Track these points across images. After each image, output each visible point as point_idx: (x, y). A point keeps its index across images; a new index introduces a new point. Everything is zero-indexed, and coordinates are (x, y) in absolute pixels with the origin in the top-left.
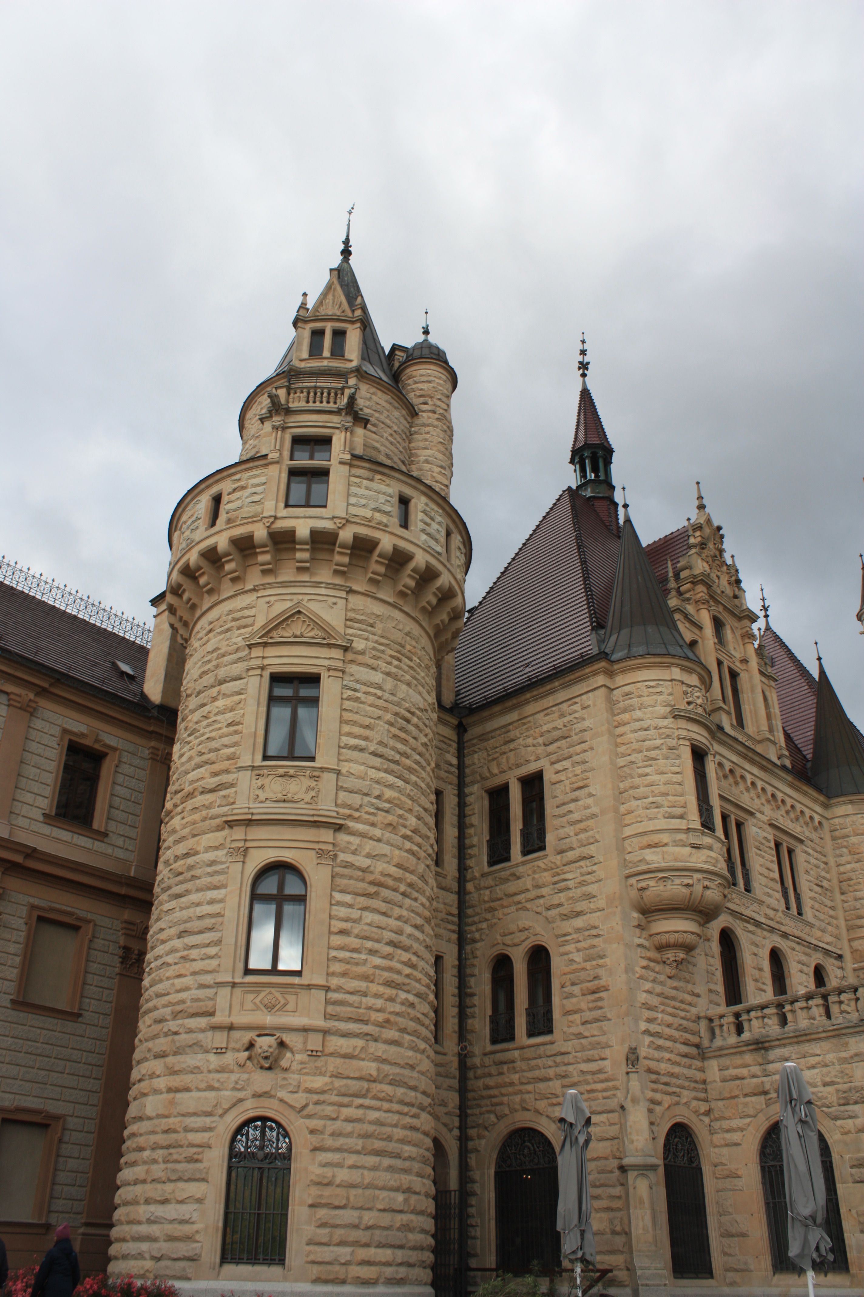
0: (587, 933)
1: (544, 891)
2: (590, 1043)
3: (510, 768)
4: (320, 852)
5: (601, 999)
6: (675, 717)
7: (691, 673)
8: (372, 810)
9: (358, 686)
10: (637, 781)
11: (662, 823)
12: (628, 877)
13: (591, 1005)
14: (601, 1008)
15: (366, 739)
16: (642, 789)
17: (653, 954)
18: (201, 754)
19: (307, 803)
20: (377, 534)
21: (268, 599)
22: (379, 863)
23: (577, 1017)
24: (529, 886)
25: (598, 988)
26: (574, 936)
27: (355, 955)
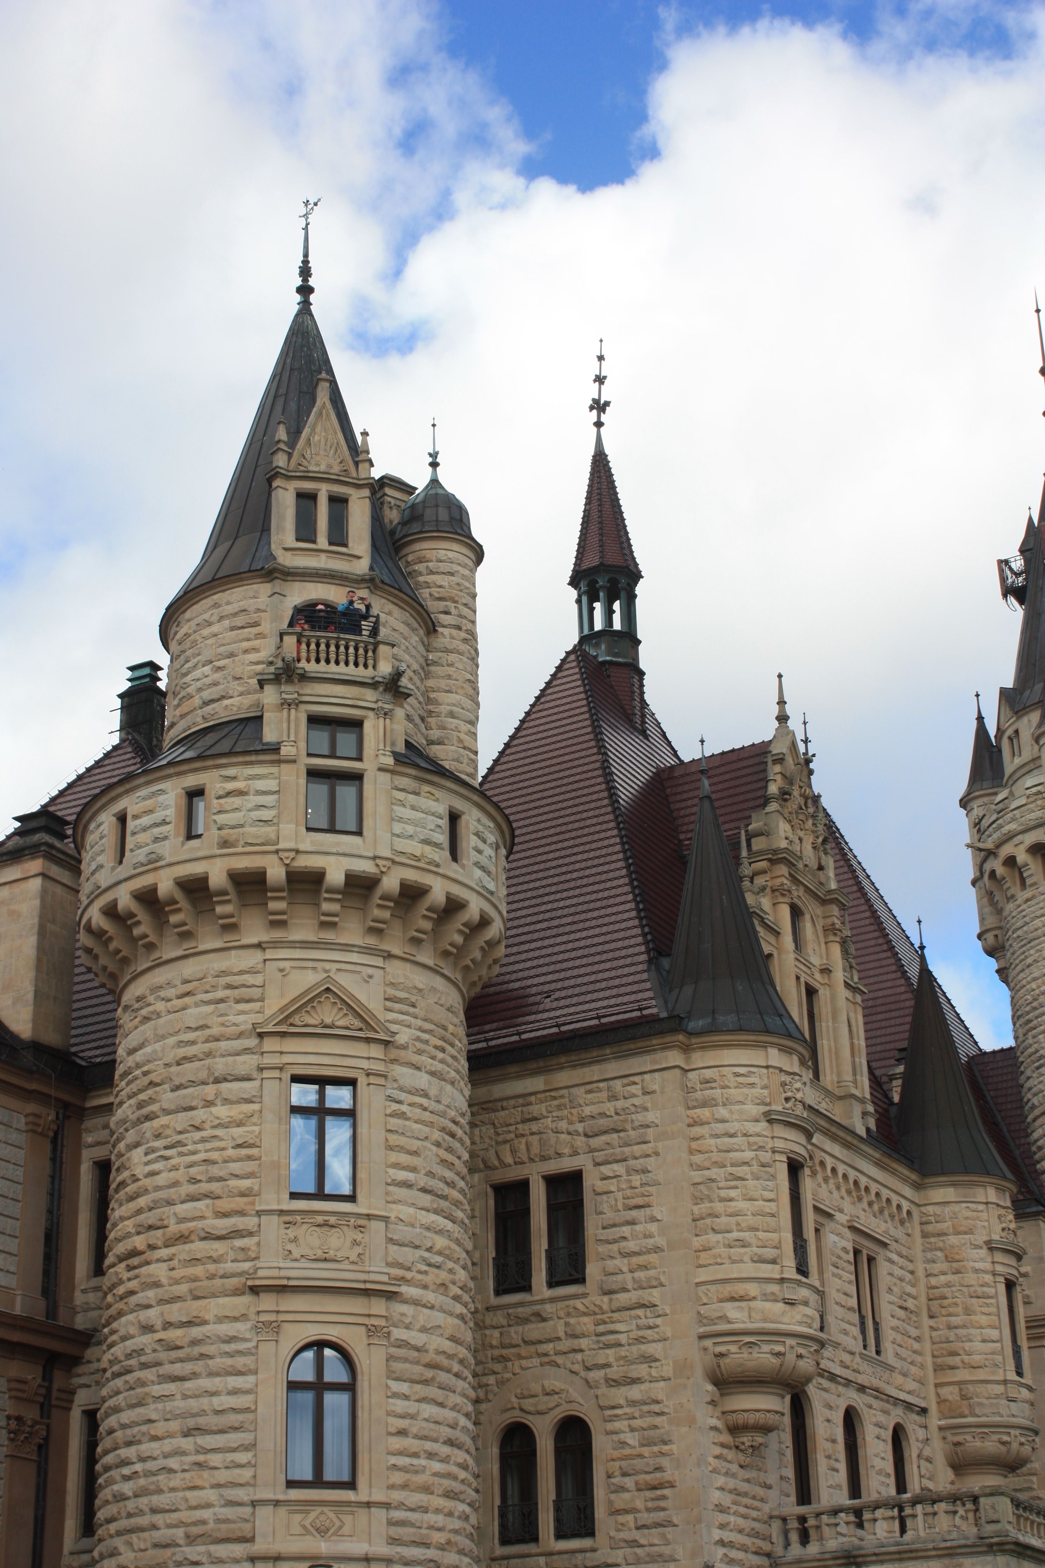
0: (645, 1408)
1: (584, 1343)
2: (648, 1555)
3: (532, 1160)
4: (373, 1329)
5: (664, 1498)
6: (770, 1121)
7: (791, 1054)
8: (425, 1268)
9: (403, 1096)
10: (719, 1207)
11: (749, 1269)
12: (701, 1337)
13: (650, 1504)
14: (664, 1509)
15: (414, 1170)
16: (724, 1220)
17: (726, 1438)
18: (194, 1181)
19: (353, 1263)
20: (427, 879)
21: (282, 964)
22: (434, 1337)
23: (630, 1518)
24: (561, 1334)
25: (661, 1484)
26: (628, 1410)
27: (415, 1461)
